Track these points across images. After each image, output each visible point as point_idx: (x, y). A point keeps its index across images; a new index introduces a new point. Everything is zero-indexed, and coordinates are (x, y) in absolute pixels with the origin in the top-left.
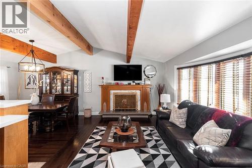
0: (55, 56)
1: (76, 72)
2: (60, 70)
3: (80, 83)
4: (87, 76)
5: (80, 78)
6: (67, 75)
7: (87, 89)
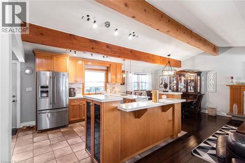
0: (180, 62)
1: (199, 73)
2: (185, 73)
3: (203, 83)
4: (211, 76)
5: (203, 78)
6: (191, 76)
7: (210, 89)
